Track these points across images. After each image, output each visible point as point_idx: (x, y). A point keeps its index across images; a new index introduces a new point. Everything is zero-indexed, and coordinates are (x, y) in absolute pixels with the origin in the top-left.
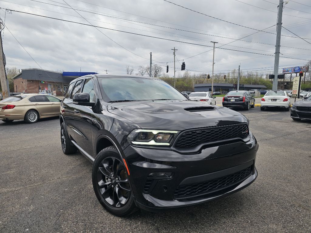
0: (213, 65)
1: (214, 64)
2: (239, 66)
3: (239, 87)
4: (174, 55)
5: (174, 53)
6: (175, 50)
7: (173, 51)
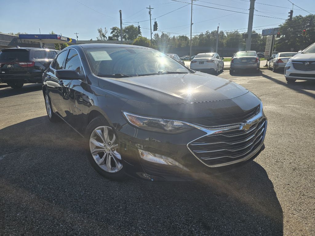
0: (191, 26)
1: (192, 24)
2: (218, 27)
3: (218, 50)
4: (149, 15)
5: (150, 13)
6: (150, 8)
7: (149, 10)
